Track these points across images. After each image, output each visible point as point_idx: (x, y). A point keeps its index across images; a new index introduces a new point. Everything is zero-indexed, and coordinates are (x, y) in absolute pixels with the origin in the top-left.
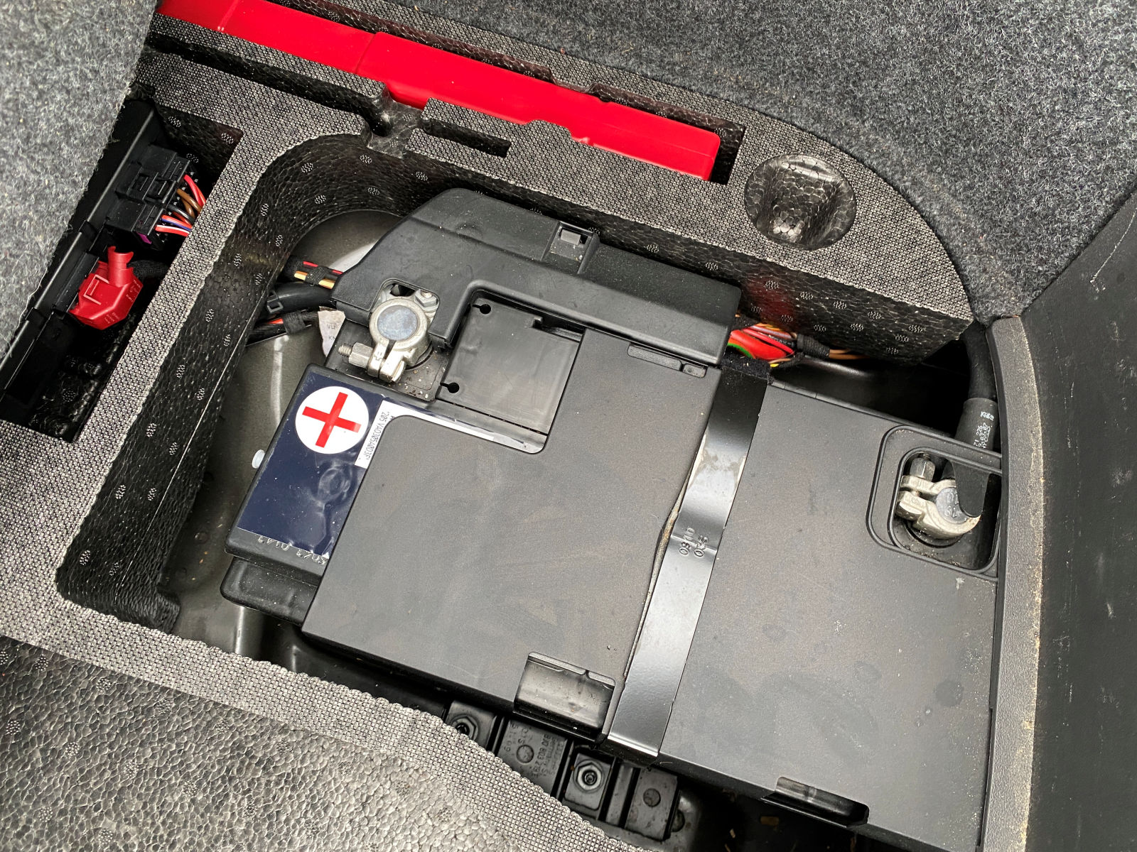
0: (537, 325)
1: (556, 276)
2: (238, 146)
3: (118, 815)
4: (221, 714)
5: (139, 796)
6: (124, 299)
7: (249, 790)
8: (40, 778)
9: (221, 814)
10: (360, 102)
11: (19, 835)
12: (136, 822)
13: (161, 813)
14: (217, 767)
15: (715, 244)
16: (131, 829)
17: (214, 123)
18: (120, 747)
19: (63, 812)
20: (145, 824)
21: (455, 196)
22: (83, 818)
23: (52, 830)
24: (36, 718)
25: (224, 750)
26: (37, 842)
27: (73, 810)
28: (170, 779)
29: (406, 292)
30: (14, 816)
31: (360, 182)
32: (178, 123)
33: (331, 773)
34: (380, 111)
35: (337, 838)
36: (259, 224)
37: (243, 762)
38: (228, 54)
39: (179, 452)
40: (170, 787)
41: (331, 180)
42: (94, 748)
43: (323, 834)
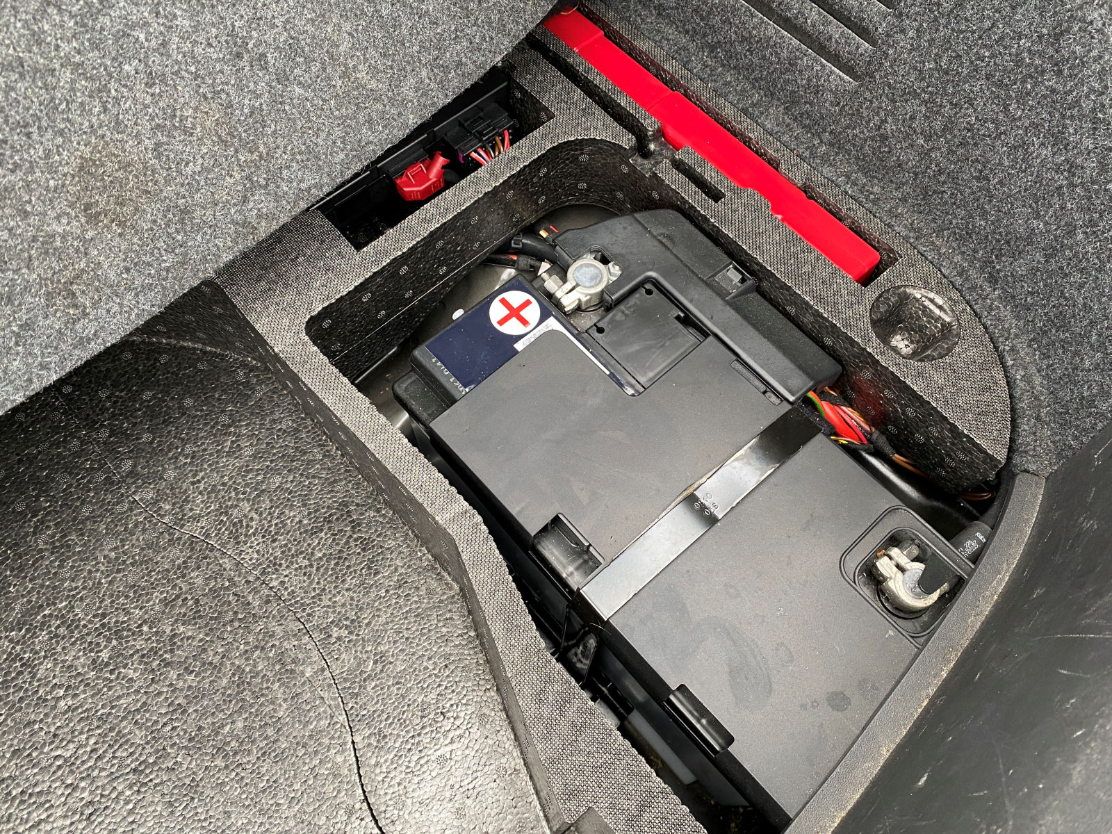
0: (678, 318)
1: (709, 292)
2: (548, 123)
3: (253, 504)
4: (345, 479)
5: (271, 501)
6: (429, 187)
7: (336, 535)
8: (223, 457)
9: (312, 540)
10: (640, 130)
11: (193, 483)
12: (261, 514)
13: (278, 518)
14: (325, 510)
15: (834, 322)
16: (255, 516)
17: (541, 103)
18: (277, 465)
19: (224, 484)
20: (265, 519)
21: (671, 214)
22: (233, 494)
23: (213, 491)
24: (239, 421)
25: (335, 502)
26: (200, 493)
27: (231, 486)
28: (294, 501)
29: (605, 261)
30: (197, 471)
31: (614, 185)
32: (518, 95)
33: (391, 553)
34: (650, 141)
35: (373, 596)
36: (535, 180)
37: (342, 515)
38: (572, 66)
39: (411, 299)
40: (292, 505)
41: (596, 175)
42: (261, 457)
43: (365, 588)
